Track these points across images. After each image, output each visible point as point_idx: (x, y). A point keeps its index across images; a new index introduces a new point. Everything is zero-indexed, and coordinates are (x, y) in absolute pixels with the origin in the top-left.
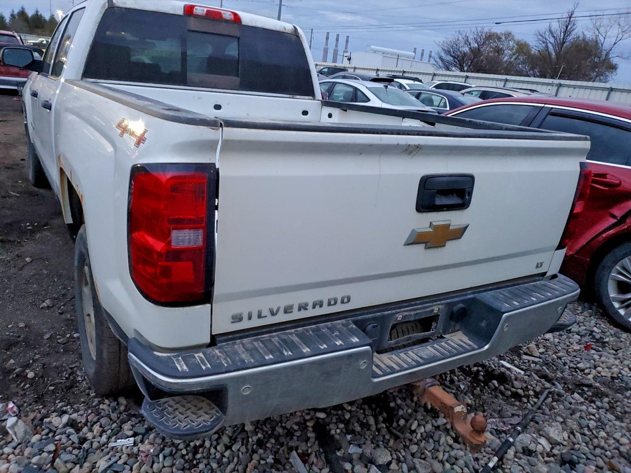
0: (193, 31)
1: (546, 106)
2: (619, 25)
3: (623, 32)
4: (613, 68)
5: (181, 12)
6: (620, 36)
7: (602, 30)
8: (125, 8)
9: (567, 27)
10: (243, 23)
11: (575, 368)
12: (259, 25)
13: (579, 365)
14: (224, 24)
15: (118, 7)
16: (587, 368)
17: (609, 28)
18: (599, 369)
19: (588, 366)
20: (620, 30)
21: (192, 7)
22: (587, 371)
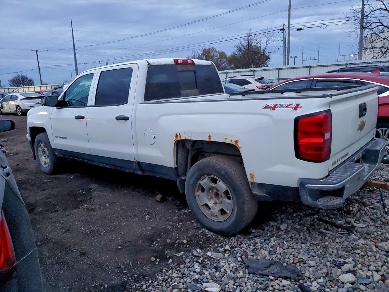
0: (180, 71)
1: (314, 79)
2: (266, 37)
3: (268, 40)
4: (268, 58)
5: (174, 63)
6: (268, 42)
7: (258, 40)
8: (155, 65)
9: (249, 41)
10: (195, 64)
11: (375, 179)
12: (201, 64)
13: (376, 178)
14: (189, 66)
15: (152, 65)
16: (379, 178)
17: (261, 39)
18: (384, 176)
19: (379, 177)
20: (267, 39)
21: (177, 60)
22: (380, 179)
